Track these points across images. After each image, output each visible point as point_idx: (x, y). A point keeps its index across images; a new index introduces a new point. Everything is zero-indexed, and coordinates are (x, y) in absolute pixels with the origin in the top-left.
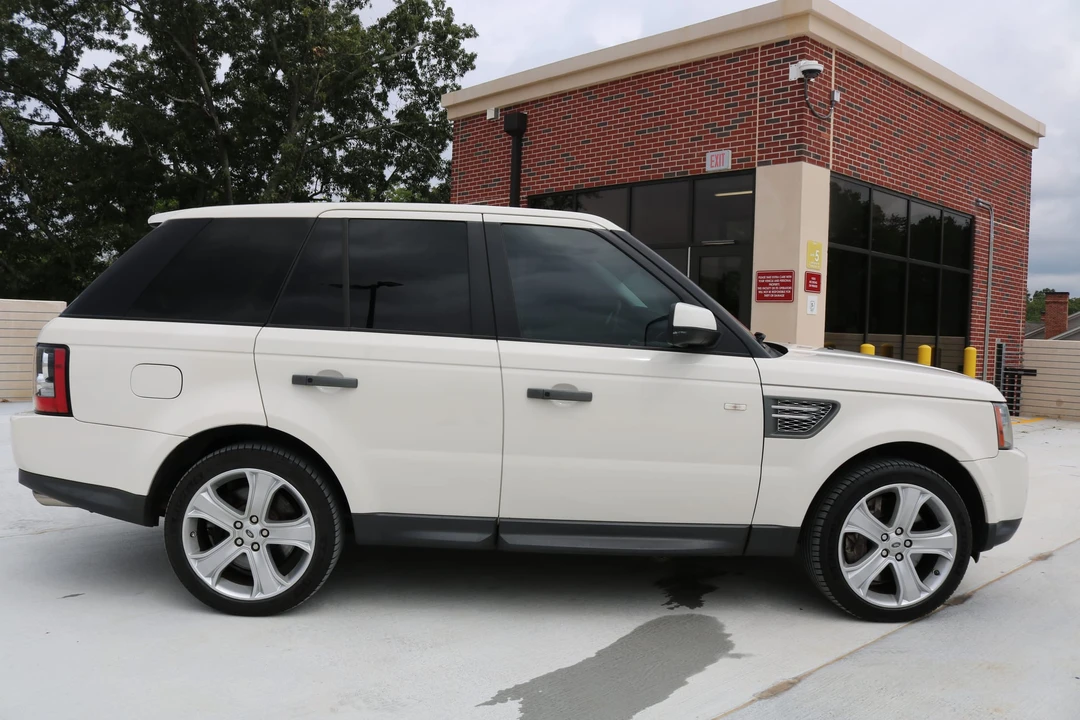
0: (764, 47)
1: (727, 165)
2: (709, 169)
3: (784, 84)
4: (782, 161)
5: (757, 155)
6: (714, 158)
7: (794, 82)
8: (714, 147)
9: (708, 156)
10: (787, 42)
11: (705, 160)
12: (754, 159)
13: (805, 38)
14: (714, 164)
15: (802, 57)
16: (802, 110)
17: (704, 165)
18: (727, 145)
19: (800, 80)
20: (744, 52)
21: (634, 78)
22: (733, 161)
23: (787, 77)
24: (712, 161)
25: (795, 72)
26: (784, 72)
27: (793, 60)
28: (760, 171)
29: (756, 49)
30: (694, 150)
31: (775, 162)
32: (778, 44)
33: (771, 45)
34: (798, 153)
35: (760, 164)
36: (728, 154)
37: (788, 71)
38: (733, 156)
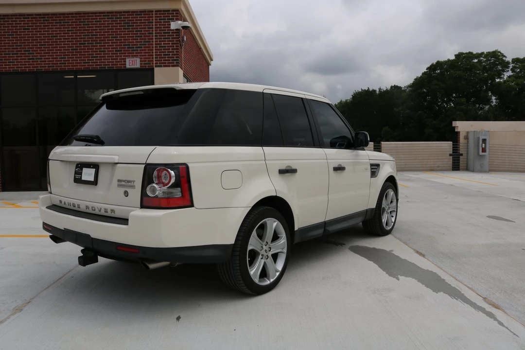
0: (156, 11)
1: (138, 66)
2: (128, 66)
3: (168, 30)
4: (169, 66)
5: (154, 62)
6: (131, 62)
7: (173, 30)
8: (129, 56)
9: (127, 60)
10: (169, 11)
11: (125, 62)
12: (153, 64)
13: (178, 10)
14: (131, 64)
15: (177, 19)
16: (178, 44)
17: (125, 64)
18: (138, 56)
19: (177, 30)
20: (145, 11)
21: (76, 14)
22: (141, 64)
23: (170, 27)
24: (130, 63)
25: (174, 25)
26: (168, 25)
27: (173, 20)
28: (157, 70)
29: (152, 11)
30: (118, 56)
31: (164, 66)
32: (164, 11)
33: (161, 11)
34: (176, 63)
35: (156, 66)
36: (138, 60)
37: (170, 25)
38: (141, 61)
